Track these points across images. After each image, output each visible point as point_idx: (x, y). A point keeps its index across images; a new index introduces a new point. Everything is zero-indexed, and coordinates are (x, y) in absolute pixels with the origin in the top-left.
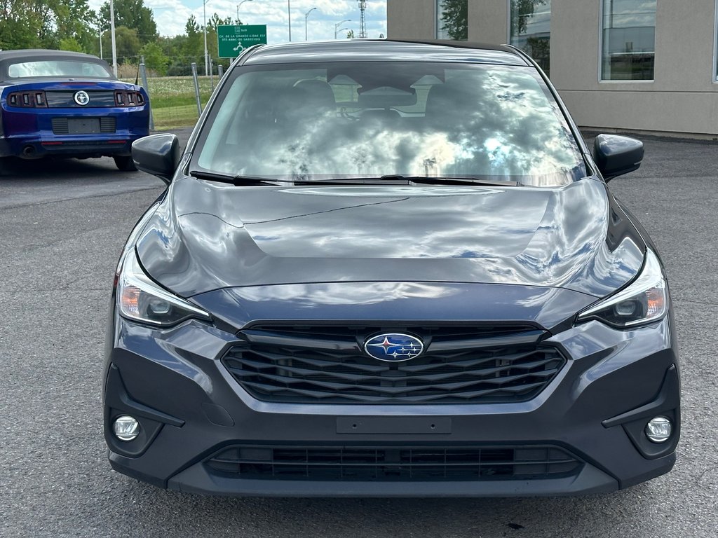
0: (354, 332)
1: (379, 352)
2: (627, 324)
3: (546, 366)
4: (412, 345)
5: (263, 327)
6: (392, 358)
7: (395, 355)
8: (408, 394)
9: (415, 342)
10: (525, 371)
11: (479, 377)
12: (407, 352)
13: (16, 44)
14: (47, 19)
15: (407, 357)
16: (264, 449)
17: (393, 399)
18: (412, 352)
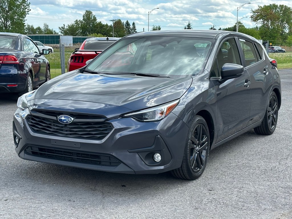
0: (56, 114)
1: (61, 120)
2: (145, 120)
3: (107, 130)
4: (69, 119)
5: (36, 111)
6: (64, 122)
7: (65, 122)
8: (71, 134)
9: (70, 118)
10: (100, 130)
11: (87, 131)
12: (68, 121)
13: (271, 38)
14: (284, 27)
15: (68, 123)
16: (36, 147)
17: (66, 136)
18: (69, 121)
